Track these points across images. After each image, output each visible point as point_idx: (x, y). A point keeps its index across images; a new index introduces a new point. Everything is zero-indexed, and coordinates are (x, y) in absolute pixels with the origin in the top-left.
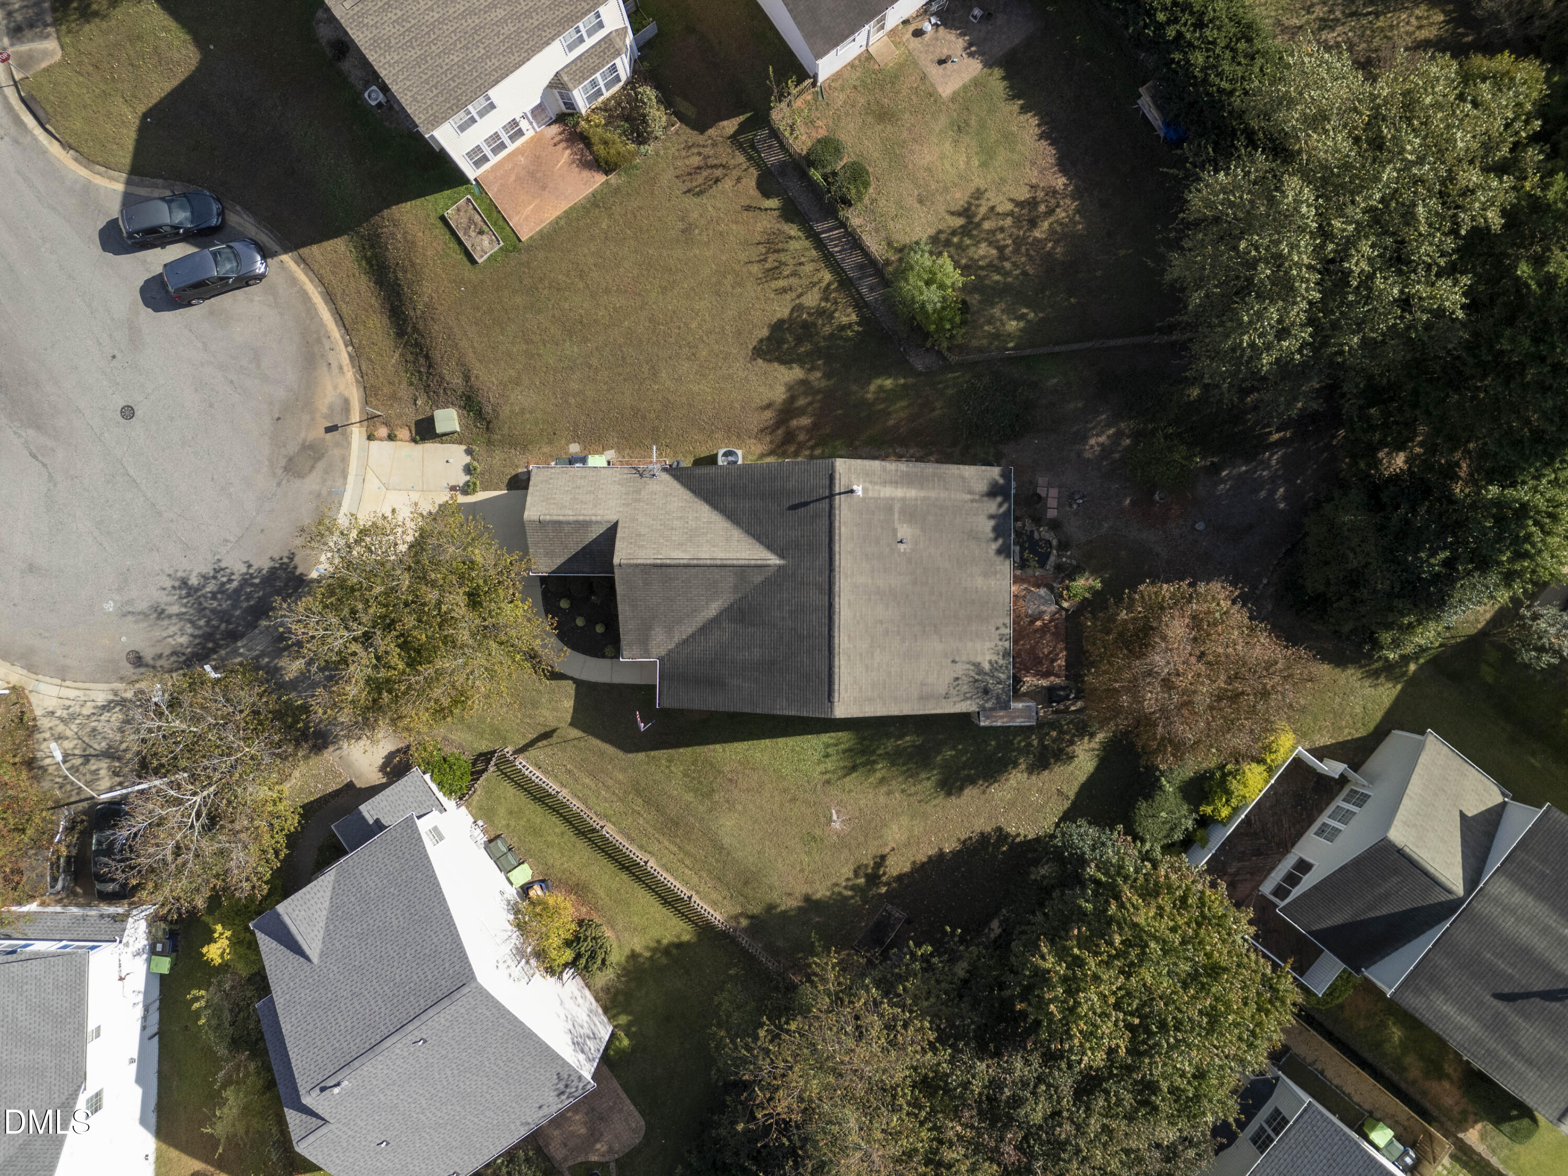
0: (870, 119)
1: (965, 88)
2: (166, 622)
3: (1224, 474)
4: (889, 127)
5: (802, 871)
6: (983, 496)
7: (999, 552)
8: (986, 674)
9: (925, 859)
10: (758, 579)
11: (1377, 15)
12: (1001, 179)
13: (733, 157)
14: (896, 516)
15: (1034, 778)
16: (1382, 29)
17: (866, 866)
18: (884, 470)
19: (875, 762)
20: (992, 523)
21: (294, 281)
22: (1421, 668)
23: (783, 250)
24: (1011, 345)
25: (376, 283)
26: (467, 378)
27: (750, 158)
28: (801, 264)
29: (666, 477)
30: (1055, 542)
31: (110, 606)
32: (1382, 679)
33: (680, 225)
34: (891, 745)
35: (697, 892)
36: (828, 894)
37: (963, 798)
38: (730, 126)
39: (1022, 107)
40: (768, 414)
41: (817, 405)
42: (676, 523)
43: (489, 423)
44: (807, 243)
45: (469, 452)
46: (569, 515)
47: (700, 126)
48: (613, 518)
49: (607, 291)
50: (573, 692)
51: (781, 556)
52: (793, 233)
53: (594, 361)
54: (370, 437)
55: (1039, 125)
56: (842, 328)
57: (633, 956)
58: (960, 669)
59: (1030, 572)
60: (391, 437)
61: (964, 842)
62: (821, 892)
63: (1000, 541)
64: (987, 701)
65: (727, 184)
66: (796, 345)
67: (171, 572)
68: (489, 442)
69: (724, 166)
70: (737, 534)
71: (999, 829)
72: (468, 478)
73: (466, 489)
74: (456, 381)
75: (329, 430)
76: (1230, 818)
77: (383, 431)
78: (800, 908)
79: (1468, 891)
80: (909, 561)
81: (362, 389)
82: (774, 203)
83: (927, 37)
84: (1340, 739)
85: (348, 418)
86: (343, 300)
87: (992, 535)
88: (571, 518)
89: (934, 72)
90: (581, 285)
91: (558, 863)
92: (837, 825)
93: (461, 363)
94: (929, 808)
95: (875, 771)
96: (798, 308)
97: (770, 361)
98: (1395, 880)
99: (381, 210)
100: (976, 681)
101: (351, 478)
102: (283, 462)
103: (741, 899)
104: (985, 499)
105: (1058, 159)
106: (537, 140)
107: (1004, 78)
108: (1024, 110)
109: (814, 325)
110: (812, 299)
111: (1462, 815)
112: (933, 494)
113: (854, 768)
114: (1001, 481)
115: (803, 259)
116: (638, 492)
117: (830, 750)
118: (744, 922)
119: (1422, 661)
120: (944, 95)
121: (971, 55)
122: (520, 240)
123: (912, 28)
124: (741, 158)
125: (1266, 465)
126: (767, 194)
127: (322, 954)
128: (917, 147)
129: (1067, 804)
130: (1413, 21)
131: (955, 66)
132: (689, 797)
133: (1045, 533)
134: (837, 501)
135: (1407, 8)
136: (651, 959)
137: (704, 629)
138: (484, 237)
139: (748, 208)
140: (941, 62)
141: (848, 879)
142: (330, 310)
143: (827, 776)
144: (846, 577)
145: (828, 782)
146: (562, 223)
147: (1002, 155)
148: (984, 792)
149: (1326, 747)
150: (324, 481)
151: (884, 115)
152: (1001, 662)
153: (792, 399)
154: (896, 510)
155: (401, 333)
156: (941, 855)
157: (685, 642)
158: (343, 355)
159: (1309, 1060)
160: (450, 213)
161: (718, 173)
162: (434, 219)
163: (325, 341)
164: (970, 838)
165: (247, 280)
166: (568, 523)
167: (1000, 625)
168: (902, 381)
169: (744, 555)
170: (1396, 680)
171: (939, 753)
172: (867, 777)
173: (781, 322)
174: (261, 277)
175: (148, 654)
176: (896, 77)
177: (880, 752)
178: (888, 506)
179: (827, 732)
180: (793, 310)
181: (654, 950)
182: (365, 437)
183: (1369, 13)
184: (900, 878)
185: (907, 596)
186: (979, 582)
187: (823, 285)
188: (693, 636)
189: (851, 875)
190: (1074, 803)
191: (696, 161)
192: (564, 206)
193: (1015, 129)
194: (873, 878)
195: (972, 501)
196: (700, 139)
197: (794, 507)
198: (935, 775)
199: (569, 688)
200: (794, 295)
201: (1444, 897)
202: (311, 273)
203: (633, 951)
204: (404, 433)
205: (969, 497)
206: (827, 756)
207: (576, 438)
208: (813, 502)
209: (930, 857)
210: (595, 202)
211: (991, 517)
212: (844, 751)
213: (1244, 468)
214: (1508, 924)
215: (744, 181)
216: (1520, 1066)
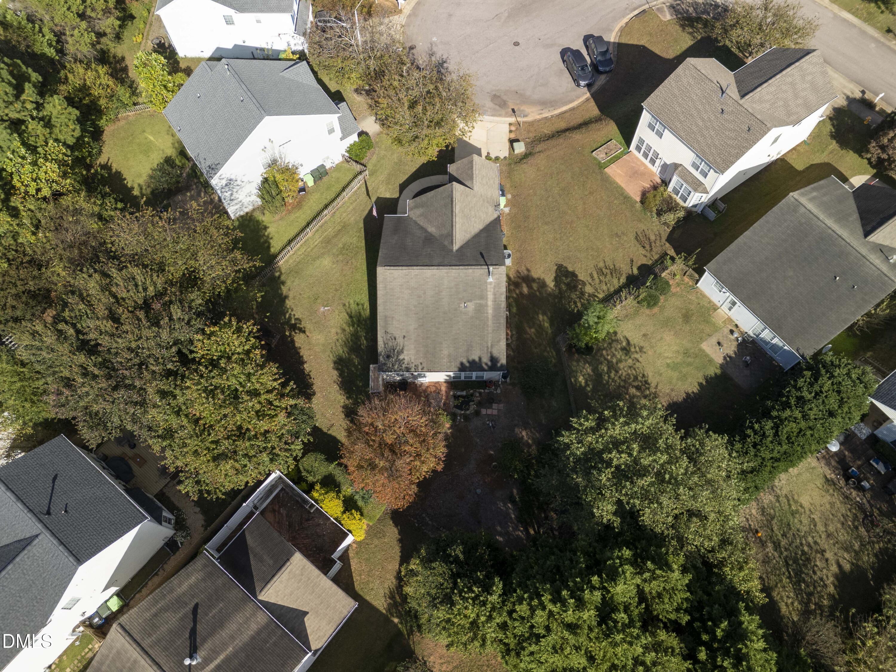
0: (684, 311)
1: (707, 355)
2: (428, 56)
3: (510, 505)
4: (681, 320)
5: (300, 294)
6: (491, 353)
7: (462, 364)
8: (398, 356)
9: (301, 354)
10: (446, 243)
11: (790, 577)
12: (661, 374)
13: (656, 254)
14: (478, 302)
15: (341, 409)
16: (781, 581)
17: (300, 324)
18: (501, 294)
19: (353, 326)
20: (477, 359)
21: (578, 97)
22: (396, 625)
23: (612, 276)
24: (572, 380)
25: (580, 123)
26: (539, 152)
27: (657, 261)
28: (606, 284)
29: (496, 216)
30: (468, 412)
31: (435, 39)
32: (389, 601)
33: (619, 233)
34: (363, 334)
35: (294, 254)
36: (288, 306)
37: (332, 370)
38: (671, 252)
39: (701, 383)
41: (534, 294)
42: (473, 213)
43: (519, 162)
44: (617, 286)
45: (505, 158)
46: (476, 172)
47: (669, 239)
48: (475, 188)
49: (584, 203)
50: (393, 197)
51: (457, 251)
52: (621, 280)
53: (550, 199)
54: (510, 124)
55: (693, 392)
56: (575, 303)
57: (266, 228)
58: (400, 340)
60: (511, 131)
61: (309, 375)
62: (289, 303)
63: (467, 365)
64: (383, 357)
65: (642, 251)
66: (565, 283)
67: (450, 57)
68: (510, 164)
69: (651, 250)
70: (468, 236)
71: (314, 394)
72: (494, 158)
74: (538, 149)
75: (513, 110)
76: (312, 498)
77: (513, 128)
78: (282, 294)
79: (261, 602)
80: (456, 310)
81: (532, 121)
82: (635, 271)
83: (731, 336)
85: (518, 116)
86: (572, 114)
87: (471, 359)
88: (474, 172)
89: (713, 340)
90: (586, 193)
91: (312, 197)
92: (322, 309)
93: (546, 149)
94: (328, 353)
95: (349, 327)
96: (584, 284)
97: (556, 272)
100: (394, 351)
101: (492, 118)
102: (498, 94)
103: (289, 271)
104: (489, 355)
105: (676, 402)
106: (652, 174)
107: (716, 374)
108: (700, 384)
109: (576, 291)
110: (588, 289)
111: (306, 613)
112: (490, 323)
113: (351, 317)
114: (499, 365)
115: (608, 285)
116: (488, 202)
117: (360, 307)
118: (277, 274)
119: (400, 626)
120: (702, 345)
121: (725, 358)
122: (605, 168)
123: (734, 329)
124: (656, 257)
125: (516, 529)
126: (639, 268)
128: (672, 333)
129: (325, 430)
130: (790, 601)
131: (718, 350)
132: (340, 245)
133: (473, 407)
134: (484, 267)
135: (797, 597)
136: (264, 235)
137: (422, 228)
138: (604, 155)
139: (632, 261)
140: (719, 343)
141: (294, 315)
142: (567, 110)
143: (347, 304)
145: (344, 305)
146: (615, 185)
147: (675, 375)
148: (335, 382)
149: (350, 566)
150: (490, 109)
151: (687, 317)
152: (404, 366)
154: (481, 302)
155: (558, 132)
156: (303, 363)
157: (415, 222)
158: (547, 114)
160: (614, 141)
161: (648, 247)
162: (610, 137)
163: (552, 108)
164: (310, 378)
165: (576, 81)
167: (423, 365)
168: (549, 332)
169: (458, 236)
170: (389, 610)
171: (357, 357)
172: (346, 323)
173: (576, 276)
174: (579, 85)
175: (414, 51)
176: (708, 322)
177: (359, 329)
178: (483, 297)
180: (583, 281)
181: (268, 237)
182: (511, 122)
183: (789, 573)
184: (293, 341)
185: (438, 309)
186: (445, 352)
187: (596, 294)
188: (419, 225)
189: (296, 317)
190: (325, 434)
191: (653, 238)
192: (623, 185)
193: (690, 380)
194: (294, 327)
195: (487, 347)
196: (664, 240)
197: (481, 254)
198: (345, 356)
199: (396, 195)
200: (590, 281)
201: (258, 589)
202: (582, 103)
203: (268, 227)
204: (513, 134)
205: (490, 345)
206: (358, 304)
207: (514, 196)
208: (484, 259)
209: (302, 357)
210: (626, 198)
211: (480, 359)
212: (360, 313)
213: (513, 516)
214: (239, 618)
215: (645, 259)
216: (154, 610)
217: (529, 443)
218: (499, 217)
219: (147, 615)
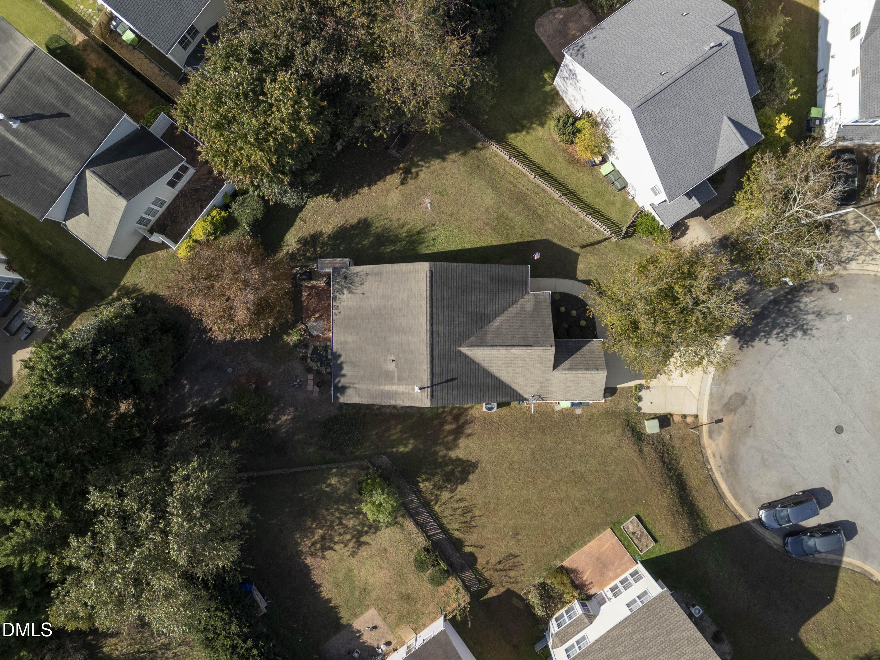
0: (415, 596)
1: (362, 613)
2: (816, 309)
3: (217, 399)
4: (404, 592)
5: (447, 175)
6: (349, 387)
7: (340, 356)
8: (346, 287)
9: (379, 183)
10: (473, 339)
11: (139, 652)
12: (341, 562)
13: (491, 575)
14: (396, 375)
15: (319, 230)
16: (136, 644)
17: (412, 179)
18: (403, 401)
19: (407, 237)
20: (343, 372)
21: (743, 506)
22: (111, 294)
23: (462, 523)
24: (334, 470)
25: (694, 504)
26: (641, 450)
27: (481, 574)
28: (452, 515)
29: (526, 396)
30: (309, 360)
31: (849, 318)
33: (520, 537)
34: (398, 247)
35: (506, 161)
36: (432, 163)
37: (358, 218)
38: (492, 593)
40: (468, 431)
41: (442, 436)
42: (519, 370)
43: (628, 425)
44: (448, 527)
45: (639, 409)
46: (581, 374)
47: (509, 593)
48: (556, 372)
49: (561, 500)
50: (578, 273)
51: (460, 352)
52: (457, 533)
53: (568, 460)
54: (696, 416)
55: (321, 592)
56: (428, 479)
57: (542, 125)
58: (360, 290)
59: (322, 344)
60: (684, 416)
61: (356, 194)
62: (436, 163)
63: (339, 362)
64: (345, 272)
65: (494, 560)
66: (454, 470)
67: (813, 339)
68: (627, 414)
69: (496, 570)
70: (485, 364)
71: (337, 201)
72: (640, 394)
73: (640, 387)
74: (647, 449)
75: (721, 421)
76: (212, 210)
77: (689, 420)
78: (448, 154)
79: (84, 173)
80: (388, 350)
81: (702, 444)
82: (468, 549)
83: (383, 641)
84: (153, 254)
85: (710, 427)
86: (714, 495)
87: (344, 365)
88: (580, 372)
89: (379, 622)
90: (576, 503)
91: (586, 175)
92: (428, 201)
93: (645, 459)
94: (376, 211)
95: (407, 232)
96: (452, 491)
97: (468, 461)
98: (123, 178)
99: (692, 546)
100: (351, 283)
101: (708, 393)
102: (747, 402)
103: (481, 158)
104: (348, 385)
105: (310, 573)
106: (602, 586)
107: (341, 618)
108: (329, 601)
109: (444, 481)
110: (445, 495)
111: (87, 214)
112: (376, 387)
113: (418, 233)
114: (339, 395)
115: (451, 518)
116: (541, 387)
117: (431, 242)
118: (479, 145)
119: (110, 298)
120: (373, 609)
122: (611, 529)
123: (392, 647)
124: (487, 575)
125: (195, 405)
126: (471, 554)
127: (721, 122)
128: (388, 580)
129: (301, 215)
130: (120, 648)
131: (367, 625)
132: (511, 215)
133: (315, 366)
134: (429, 383)
135: (123, 655)
136: (532, 123)
137: (503, 310)
138: (632, 531)
139: (481, 547)
140: (375, 627)
141: (421, 171)
142: (721, 489)
143: (433, 228)
144: (423, 341)
145: (433, 225)
146: (587, 539)
147: (340, 576)
148: (346, 221)
149: (161, 249)
150: (723, 391)
151: (407, 598)
152: (338, 294)
153: (456, 440)
154: (396, 378)
155: (680, 476)
156: (369, 186)
157: (514, 303)
158: (713, 463)
159: (168, 77)
160: (652, 544)
161: (499, 567)
162: (661, 541)
163: (724, 471)
164: (353, 195)
165: (770, 506)
166: (581, 369)
167: (338, 315)
168: (394, 450)
169: (480, 352)
170: (124, 287)
171: (371, 243)
172: (411, 228)
173: (462, 483)
174: (762, 508)
175: (826, 290)
176: (400, 619)
177: (404, 242)
178: (401, 380)
179: (434, 253)
180: (456, 490)
181: (530, 128)
182: (699, 417)
183: (143, 652)
184: (392, 172)
185: (389, 330)
186: (350, 339)
187: (439, 503)
188: (509, 306)
189: (420, 173)
190: (297, 215)
191: (512, 574)
192: (586, 548)
193: (334, 590)
194: (407, 171)
195: (354, 384)
196: (508, 586)
197: (453, 379)
198: (373, 230)
199: (580, 276)
200: (455, 498)
201: (96, 169)
202: (732, 510)
203: (543, 127)
204: (677, 419)
205: (356, 386)
206: (434, 239)
207: (578, 417)
208: (442, 383)
209: (376, 184)
210: (568, 550)
211: (344, 376)
212: (424, 242)
213: (207, 402)
214: (62, 155)
215: (484, 562)
216: (55, 78)
217: (277, 421)
218: (527, 400)
219: (49, 73)
